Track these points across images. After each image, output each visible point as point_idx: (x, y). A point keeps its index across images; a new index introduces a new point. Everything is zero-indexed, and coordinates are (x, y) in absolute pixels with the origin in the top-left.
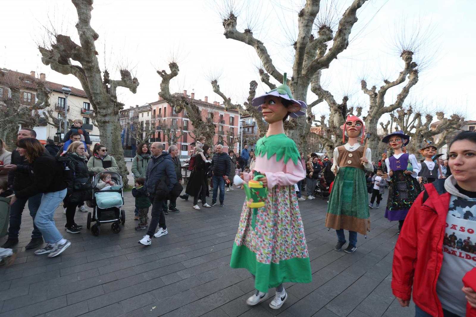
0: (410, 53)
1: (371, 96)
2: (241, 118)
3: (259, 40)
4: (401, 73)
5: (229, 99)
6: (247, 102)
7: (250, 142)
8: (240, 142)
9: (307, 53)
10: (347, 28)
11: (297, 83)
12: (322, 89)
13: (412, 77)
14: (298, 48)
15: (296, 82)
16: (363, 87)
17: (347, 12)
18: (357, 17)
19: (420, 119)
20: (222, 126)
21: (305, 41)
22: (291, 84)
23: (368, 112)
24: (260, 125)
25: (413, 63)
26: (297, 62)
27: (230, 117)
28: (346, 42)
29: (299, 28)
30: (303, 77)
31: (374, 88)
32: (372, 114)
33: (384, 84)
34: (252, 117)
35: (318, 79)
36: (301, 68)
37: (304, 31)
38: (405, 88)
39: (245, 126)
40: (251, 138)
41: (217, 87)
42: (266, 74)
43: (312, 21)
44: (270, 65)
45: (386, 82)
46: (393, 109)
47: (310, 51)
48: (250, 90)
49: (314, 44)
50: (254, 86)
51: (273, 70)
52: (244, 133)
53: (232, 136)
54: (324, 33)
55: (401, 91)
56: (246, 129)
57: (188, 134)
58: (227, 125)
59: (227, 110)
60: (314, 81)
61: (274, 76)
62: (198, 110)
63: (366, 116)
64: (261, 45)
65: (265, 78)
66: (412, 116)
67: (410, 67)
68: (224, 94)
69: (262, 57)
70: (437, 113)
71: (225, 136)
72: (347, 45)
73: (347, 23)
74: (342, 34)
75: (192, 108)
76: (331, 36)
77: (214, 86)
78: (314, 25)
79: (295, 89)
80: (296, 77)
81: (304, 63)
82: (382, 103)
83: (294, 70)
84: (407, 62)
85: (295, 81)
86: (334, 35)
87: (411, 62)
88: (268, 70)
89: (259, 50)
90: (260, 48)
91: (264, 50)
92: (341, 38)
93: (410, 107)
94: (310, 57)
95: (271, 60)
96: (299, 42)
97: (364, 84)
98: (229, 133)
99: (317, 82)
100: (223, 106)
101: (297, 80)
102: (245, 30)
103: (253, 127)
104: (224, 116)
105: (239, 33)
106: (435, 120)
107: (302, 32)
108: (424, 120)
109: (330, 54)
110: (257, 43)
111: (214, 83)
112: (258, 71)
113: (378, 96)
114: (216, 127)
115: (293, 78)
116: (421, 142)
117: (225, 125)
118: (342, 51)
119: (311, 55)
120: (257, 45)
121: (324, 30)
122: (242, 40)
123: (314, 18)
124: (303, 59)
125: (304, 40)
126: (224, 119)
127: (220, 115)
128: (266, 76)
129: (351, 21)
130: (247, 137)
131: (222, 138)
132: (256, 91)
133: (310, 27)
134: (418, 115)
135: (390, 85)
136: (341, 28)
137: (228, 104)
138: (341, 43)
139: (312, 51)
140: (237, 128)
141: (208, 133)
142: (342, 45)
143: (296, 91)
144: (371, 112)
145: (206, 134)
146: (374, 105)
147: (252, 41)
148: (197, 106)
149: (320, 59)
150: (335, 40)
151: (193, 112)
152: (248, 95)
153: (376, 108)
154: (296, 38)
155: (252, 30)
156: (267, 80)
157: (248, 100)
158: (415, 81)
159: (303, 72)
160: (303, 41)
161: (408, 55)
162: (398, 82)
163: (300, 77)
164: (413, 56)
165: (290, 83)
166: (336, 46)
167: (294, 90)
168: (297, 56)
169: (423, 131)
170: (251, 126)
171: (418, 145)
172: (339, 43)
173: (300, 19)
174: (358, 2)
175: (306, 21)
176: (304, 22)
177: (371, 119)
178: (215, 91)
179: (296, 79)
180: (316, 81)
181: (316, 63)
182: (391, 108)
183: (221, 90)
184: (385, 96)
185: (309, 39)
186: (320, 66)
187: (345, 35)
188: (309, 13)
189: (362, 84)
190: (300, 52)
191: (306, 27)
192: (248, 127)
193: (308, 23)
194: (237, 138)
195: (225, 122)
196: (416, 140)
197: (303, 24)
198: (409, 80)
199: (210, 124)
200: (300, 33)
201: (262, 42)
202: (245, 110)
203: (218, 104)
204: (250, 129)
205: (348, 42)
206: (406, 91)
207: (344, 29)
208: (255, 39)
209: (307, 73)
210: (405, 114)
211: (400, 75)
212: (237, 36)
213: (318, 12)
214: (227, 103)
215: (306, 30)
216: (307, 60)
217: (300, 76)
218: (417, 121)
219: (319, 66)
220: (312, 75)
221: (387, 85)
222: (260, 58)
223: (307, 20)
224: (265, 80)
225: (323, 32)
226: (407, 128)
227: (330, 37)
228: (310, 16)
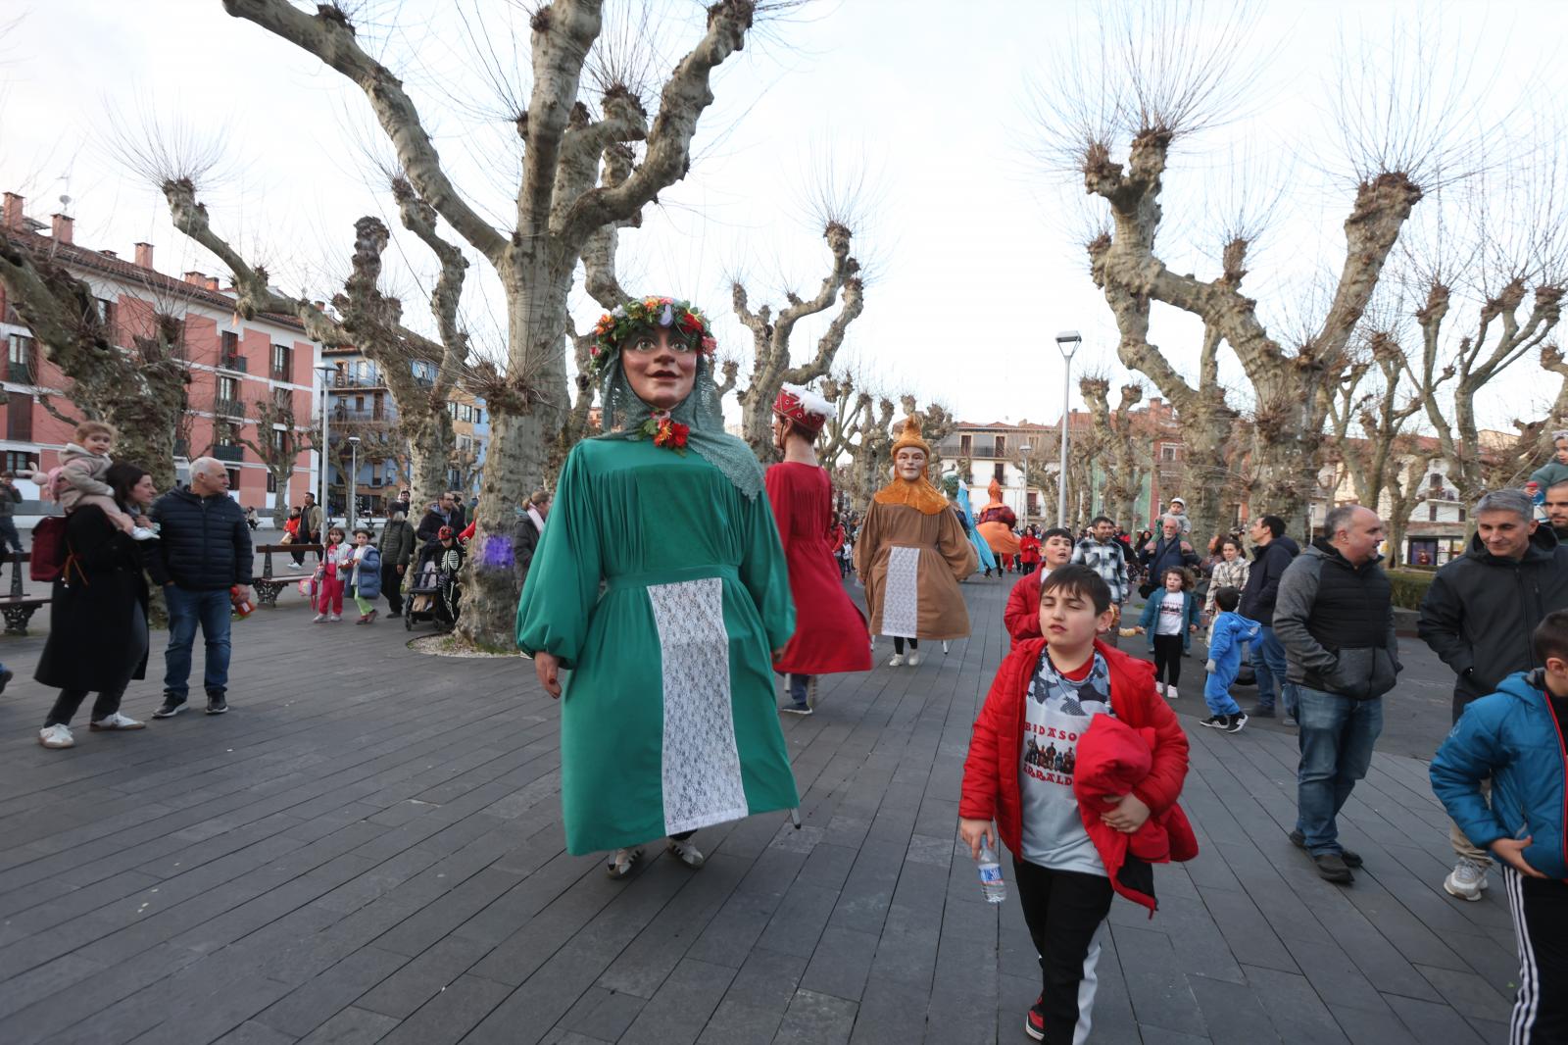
0: (845, 233)
1: (757, 332)
2: (324, 355)
3: (383, 64)
4: (826, 281)
5: (260, 270)
6: (345, 294)
7: (366, 449)
8: (320, 449)
9: (567, 162)
10: (685, 114)
11: (532, 256)
12: (622, 292)
13: (851, 298)
14: (532, 135)
15: (529, 251)
16: (736, 303)
17: (685, 65)
18: (713, 91)
19: (870, 409)
20: (234, 381)
21: (556, 120)
22: (512, 257)
23: (751, 379)
24: (403, 388)
25: (851, 259)
26: (530, 185)
27: (272, 348)
28: (683, 157)
29: (534, 67)
30: (554, 239)
31: (766, 311)
32: (760, 386)
33: (788, 305)
34: (369, 354)
35: (605, 257)
36: (548, 208)
37: (551, 85)
38: (835, 322)
39: (343, 390)
40: (371, 436)
41: (192, 210)
42: (420, 201)
43: (579, 60)
44: (429, 170)
45: (792, 298)
46: (811, 377)
47: (575, 156)
48: (354, 252)
49: (591, 139)
50: (374, 237)
51: (444, 193)
52: (340, 413)
53: (282, 422)
54: (619, 110)
55: (827, 331)
56: (351, 402)
57: (36, 401)
58: (258, 379)
59: (249, 315)
60: (595, 261)
61: (449, 217)
62: (83, 296)
63: (744, 390)
64: (391, 86)
65: (419, 217)
66: (853, 400)
67: (844, 269)
68: (234, 248)
69: (396, 131)
70: (903, 398)
71: (247, 421)
72: (686, 167)
73: (686, 99)
74: (670, 130)
75: (51, 284)
76: (642, 127)
77: (177, 206)
78: (585, 73)
79: (527, 276)
80: (527, 233)
81: (555, 192)
82: (784, 356)
83: (522, 210)
84: (839, 255)
85: (527, 247)
86: (650, 124)
87: (847, 257)
88: (424, 190)
89: (383, 105)
90: (386, 96)
91: (404, 111)
92: (669, 141)
93: (848, 375)
94: (576, 177)
95: (435, 156)
96: (537, 118)
97: (740, 296)
98: (268, 411)
99: (604, 265)
100: (234, 296)
101: (534, 247)
102: (320, 8)
103: (379, 394)
104: (241, 339)
105: (294, 12)
106: (900, 416)
107: (544, 86)
108: (878, 414)
109: (638, 185)
110: (373, 74)
111: (179, 191)
112: (389, 184)
113: (775, 335)
114: (189, 381)
115: (517, 236)
116: (871, 469)
117: (249, 377)
118: (672, 182)
119: (580, 173)
120: (375, 82)
121: (618, 100)
122: (309, 43)
123: (583, 50)
124: (551, 180)
125: (554, 115)
126: (242, 351)
127: (219, 333)
128: (423, 210)
129: (694, 98)
130: (352, 430)
131: (234, 428)
132: (382, 257)
133: (572, 75)
134: (865, 400)
135: (803, 309)
136: (669, 111)
137: (253, 290)
138: (668, 157)
139: (585, 159)
140: (309, 396)
141: (148, 403)
142: (670, 165)
143: (529, 285)
144: (759, 378)
145: (137, 409)
146: (764, 359)
147: (353, 62)
148: (77, 276)
149: (606, 192)
150: (651, 142)
151: (53, 302)
152: (348, 270)
153: (769, 368)
154: (526, 101)
155: (354, 17)
156: (424, 224)
157: (349, 287)
158: (855, 309)
159: (554, 224)
160: (549, 115)
161: (839, 235)
162: (820, 304)
163: (543, 240)
164: (852, 242)
165: (507, 253)
166: (654, 163)
167: (523, 279)
168: (530, 165)
169: (876, 442)
170: (369, 392)
171: (866, 477)
172: (662, 154)
173: (538, 40)
174: (712, 47)
175: (560, 53)
176: (551, 51)
177: (756, 398)
178: (182, 227)
179: (530, 244)
180: (602, 261)
181: (594, 203)
182: (805, 374)
183: (216, 227)
184: (791, 338)
185: (568, 116)
186: (607, 215)
187: (678, 133)
188: (566, 28)
189: (734, 295)
190: (538, 150)
191: (557, 73)
192: (360, 393)
193: (564, 59)
194: (310, 434)
195: (250, 362)
196: (862, 464)
197: (546, 60)
198: (843, 304)
199: (155, 366)
200: (537, 86)
201: (398, 78)
202: (336, 327)
203: (210, 286)
204: (369, 402)
205: (687, 159)
206: (838, 331)
207: (675, 116)
208: (368, 58)
209: (565, 229)
210: (838, 393)
211: (824, 287)
212: (284, 22)
213: (596, 33)
214: (248, 285)
215: (559, 81)
216: (566, 184)
217: (541, 234)
218: (863, 413)
219: (605, 213)
220: (583, 239)
221: (795, 308)
222: (389, 138)
223: (561, 49)
224: (420, 224)
225: (618, 105)
226: (842, 430)
227: (637, 129)
228: (571, 38)
